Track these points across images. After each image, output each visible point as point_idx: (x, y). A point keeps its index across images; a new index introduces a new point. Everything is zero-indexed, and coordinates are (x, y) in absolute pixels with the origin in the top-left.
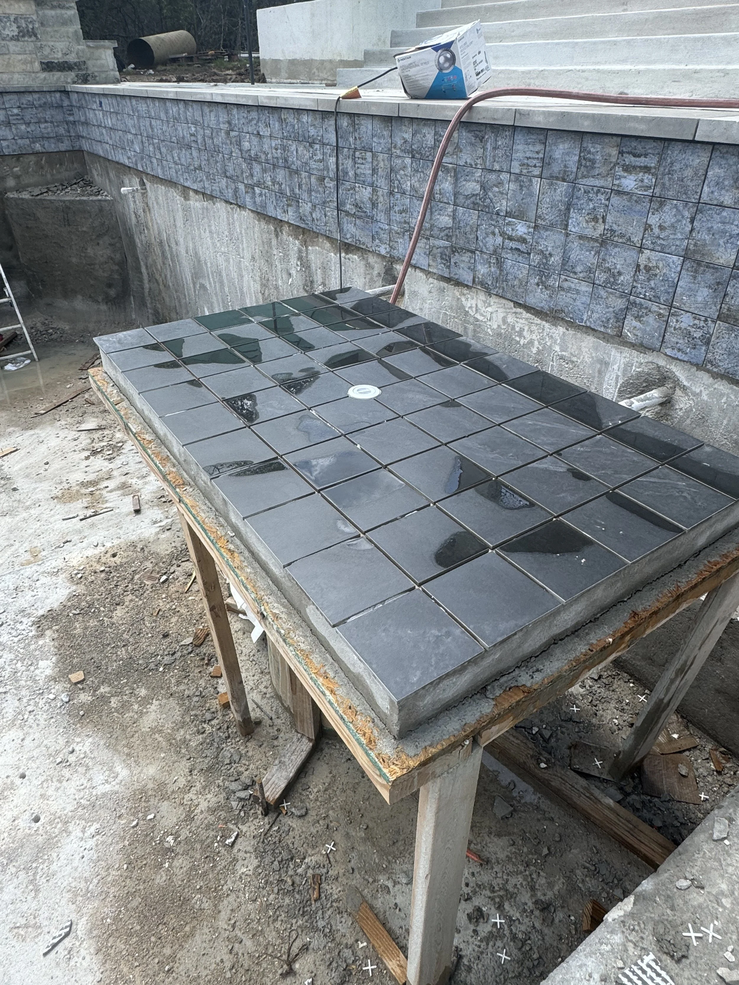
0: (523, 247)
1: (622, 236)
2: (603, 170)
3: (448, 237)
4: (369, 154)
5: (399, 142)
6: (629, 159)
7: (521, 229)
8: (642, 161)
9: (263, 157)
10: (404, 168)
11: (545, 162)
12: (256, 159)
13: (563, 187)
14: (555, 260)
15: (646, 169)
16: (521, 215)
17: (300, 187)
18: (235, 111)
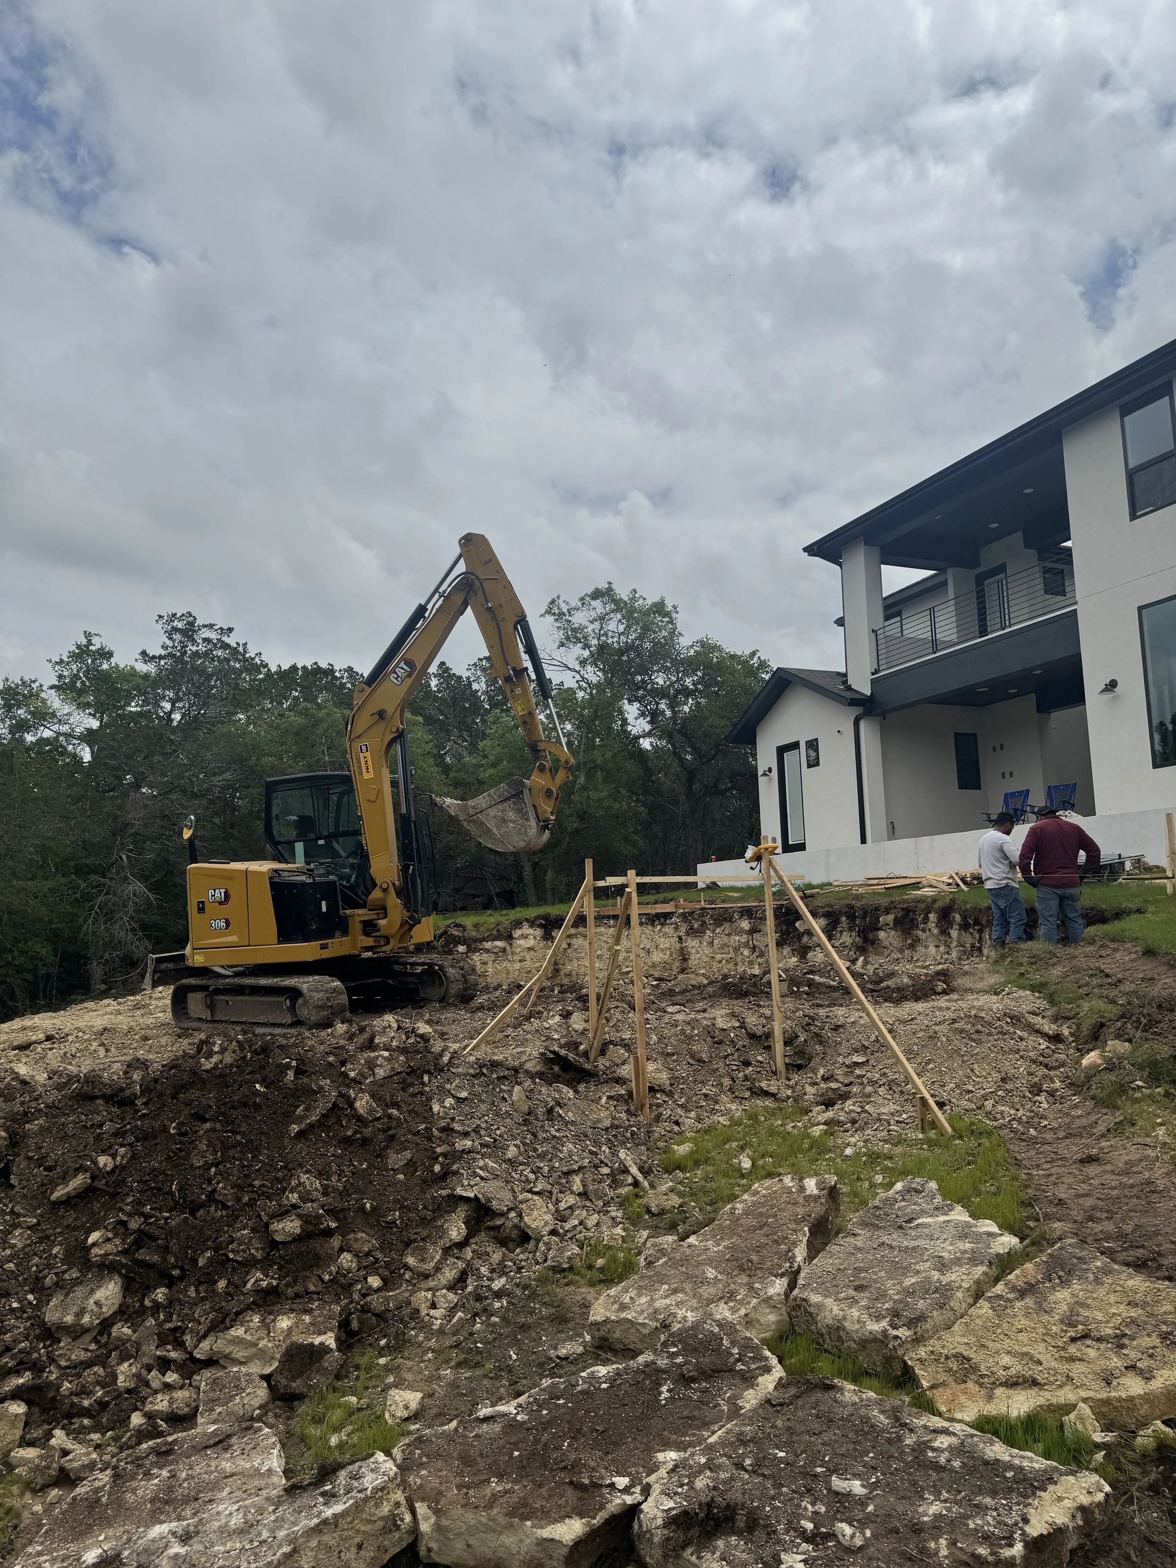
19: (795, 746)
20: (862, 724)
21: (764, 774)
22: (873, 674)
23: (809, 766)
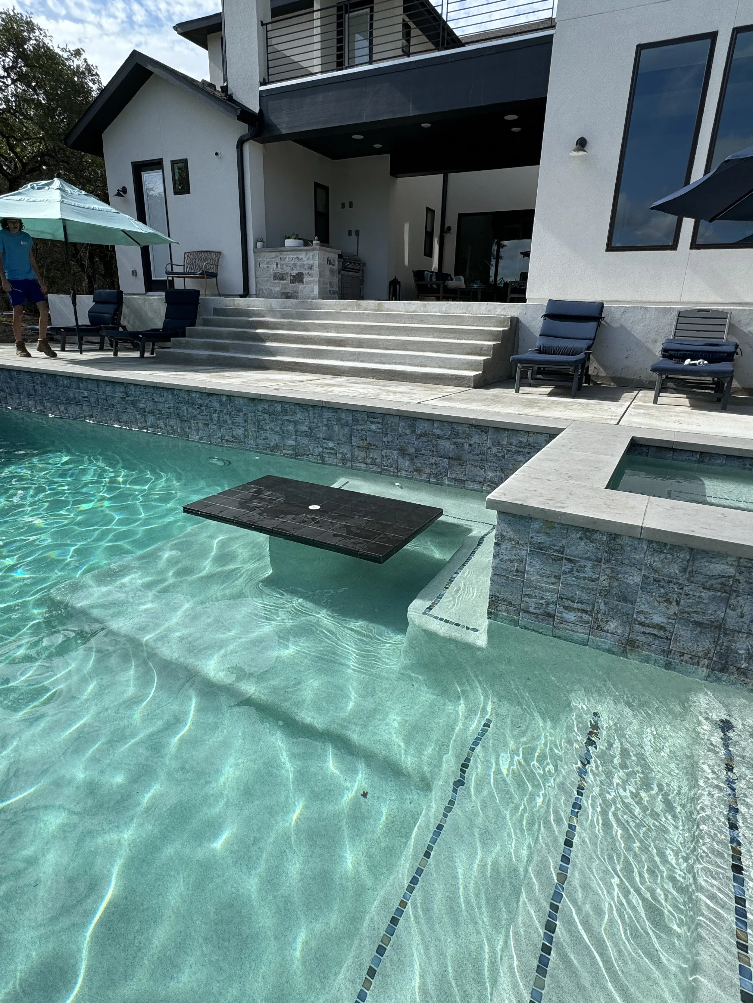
0: (333, 452)
1: (374, 445)
2: (363, 423)
3: (293, 450)
4: (241, 414)
5: (261, 409)
6: (372, 420)
7: (331, 445)
8: (376, 420)
9: (157, 412)
10: (265, 420)
11: (339, 420)
12: (152, 412)
13: (347, 429)
14: (349, 455)
15: (379, 423)
16: (330, 439)
17: (190, 428)
18: (132, 387)
19: (156, 164)
20: (247, 147)
21: (118, 194)
22: (262, 84)
23: (176, 193)
